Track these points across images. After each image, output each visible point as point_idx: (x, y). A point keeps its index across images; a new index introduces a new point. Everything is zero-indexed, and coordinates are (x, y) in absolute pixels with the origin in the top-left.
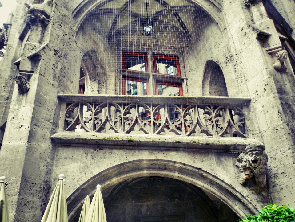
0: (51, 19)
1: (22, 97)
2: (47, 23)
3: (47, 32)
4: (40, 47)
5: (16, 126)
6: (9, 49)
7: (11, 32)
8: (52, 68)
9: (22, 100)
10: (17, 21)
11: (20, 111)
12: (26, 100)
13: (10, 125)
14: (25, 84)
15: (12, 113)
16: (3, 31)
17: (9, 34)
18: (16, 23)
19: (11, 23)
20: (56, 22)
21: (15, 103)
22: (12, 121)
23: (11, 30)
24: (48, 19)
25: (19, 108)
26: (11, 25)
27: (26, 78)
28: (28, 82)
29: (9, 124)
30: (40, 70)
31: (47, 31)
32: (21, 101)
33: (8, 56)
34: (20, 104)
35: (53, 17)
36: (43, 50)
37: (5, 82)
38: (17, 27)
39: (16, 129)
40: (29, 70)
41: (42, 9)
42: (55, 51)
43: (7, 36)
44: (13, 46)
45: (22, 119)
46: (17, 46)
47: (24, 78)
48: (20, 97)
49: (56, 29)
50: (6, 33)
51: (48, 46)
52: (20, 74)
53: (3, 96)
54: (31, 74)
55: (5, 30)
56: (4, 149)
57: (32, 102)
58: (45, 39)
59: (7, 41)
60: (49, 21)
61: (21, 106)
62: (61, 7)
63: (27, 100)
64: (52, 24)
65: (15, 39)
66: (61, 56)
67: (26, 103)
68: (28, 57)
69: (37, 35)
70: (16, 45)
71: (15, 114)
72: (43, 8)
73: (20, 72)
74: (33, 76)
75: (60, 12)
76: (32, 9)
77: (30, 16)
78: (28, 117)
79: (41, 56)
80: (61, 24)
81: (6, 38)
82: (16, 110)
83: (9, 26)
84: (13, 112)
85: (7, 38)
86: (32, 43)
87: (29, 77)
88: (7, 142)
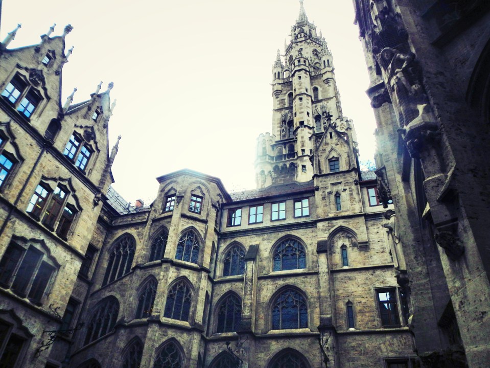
0: (441, 129)
1: (459, 266)
2: (437, 137)
3: (446, 149)
4: (446, 177)
5: (473, 315)
6: (397, 201)
7: (388, 178)
8: (483, 200)
9: (461, 269)
10: (389, 159)
11: (468, 289)
12: (467, 267)
13: (462, 316)
14: (454, 242)
15: (456, 296)
16: (379, 182)
17: (388, 181)
18: (390, 163)
19: (383, 166)
20: (450, 129)
21: (453, 278)
22: (463, 309)
23: (388, 174)
24: (437, 132)
25: (463, 285)
26: (384, 168)
27: (450, 233)
28: (458, 238)
29: (460, 315)
30: (466, 211)
31: (444, 148)
32: (460, 271)
33: (399, 212)
34: (462, 277)
35: (442, 124)
36: (454, 179)
37: (414, 250)
38: (393, 167)
39: (475, 322)
40: (449, 218)
41: (422, 123)
42: (472, 171)
43: (386, 185)
44: (401, 195)
45: (478, 302)
46: (405, 193)
47: (449, 234)
48: (455, 266)
49: (456, 138)
50: (384, 182)
51: (458, 169)
52: (439, 230)
53: (420, 273)
54: (455, 223)
55: (380, 178)
56: (472, 361)
57: (480, 267)
58: (448, 162)
59: (390, 192)
60: (440, 134)
61: (466, 280)
62: (446, 103)
63: (470, 268)
64: (446, 135)
65: (398, 184)
66: (486, 174)
67: (470, 273)
68: (438, 201)
69: (434, 162)
70: (403, 191)
71: (461, 296)
72: (422, 121)
73: (438, 227)
74: (460, 224)
75: (448, 112)
76: (409, 132)
77: (411, 142)
78: (486, 296)
79: (456, 190)
80: (460, 127)
81: (387, 189)
82: (460, 289)
83: (383, 171)
84: (457, 293)
85: (388, 187)
86: (434, 177)
87: (455, 229)
88: (471, 347)
